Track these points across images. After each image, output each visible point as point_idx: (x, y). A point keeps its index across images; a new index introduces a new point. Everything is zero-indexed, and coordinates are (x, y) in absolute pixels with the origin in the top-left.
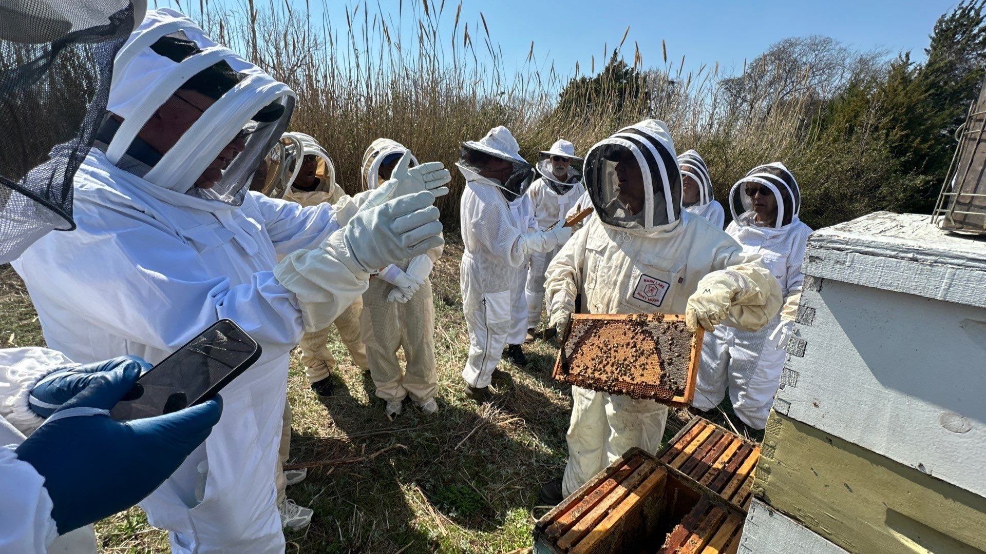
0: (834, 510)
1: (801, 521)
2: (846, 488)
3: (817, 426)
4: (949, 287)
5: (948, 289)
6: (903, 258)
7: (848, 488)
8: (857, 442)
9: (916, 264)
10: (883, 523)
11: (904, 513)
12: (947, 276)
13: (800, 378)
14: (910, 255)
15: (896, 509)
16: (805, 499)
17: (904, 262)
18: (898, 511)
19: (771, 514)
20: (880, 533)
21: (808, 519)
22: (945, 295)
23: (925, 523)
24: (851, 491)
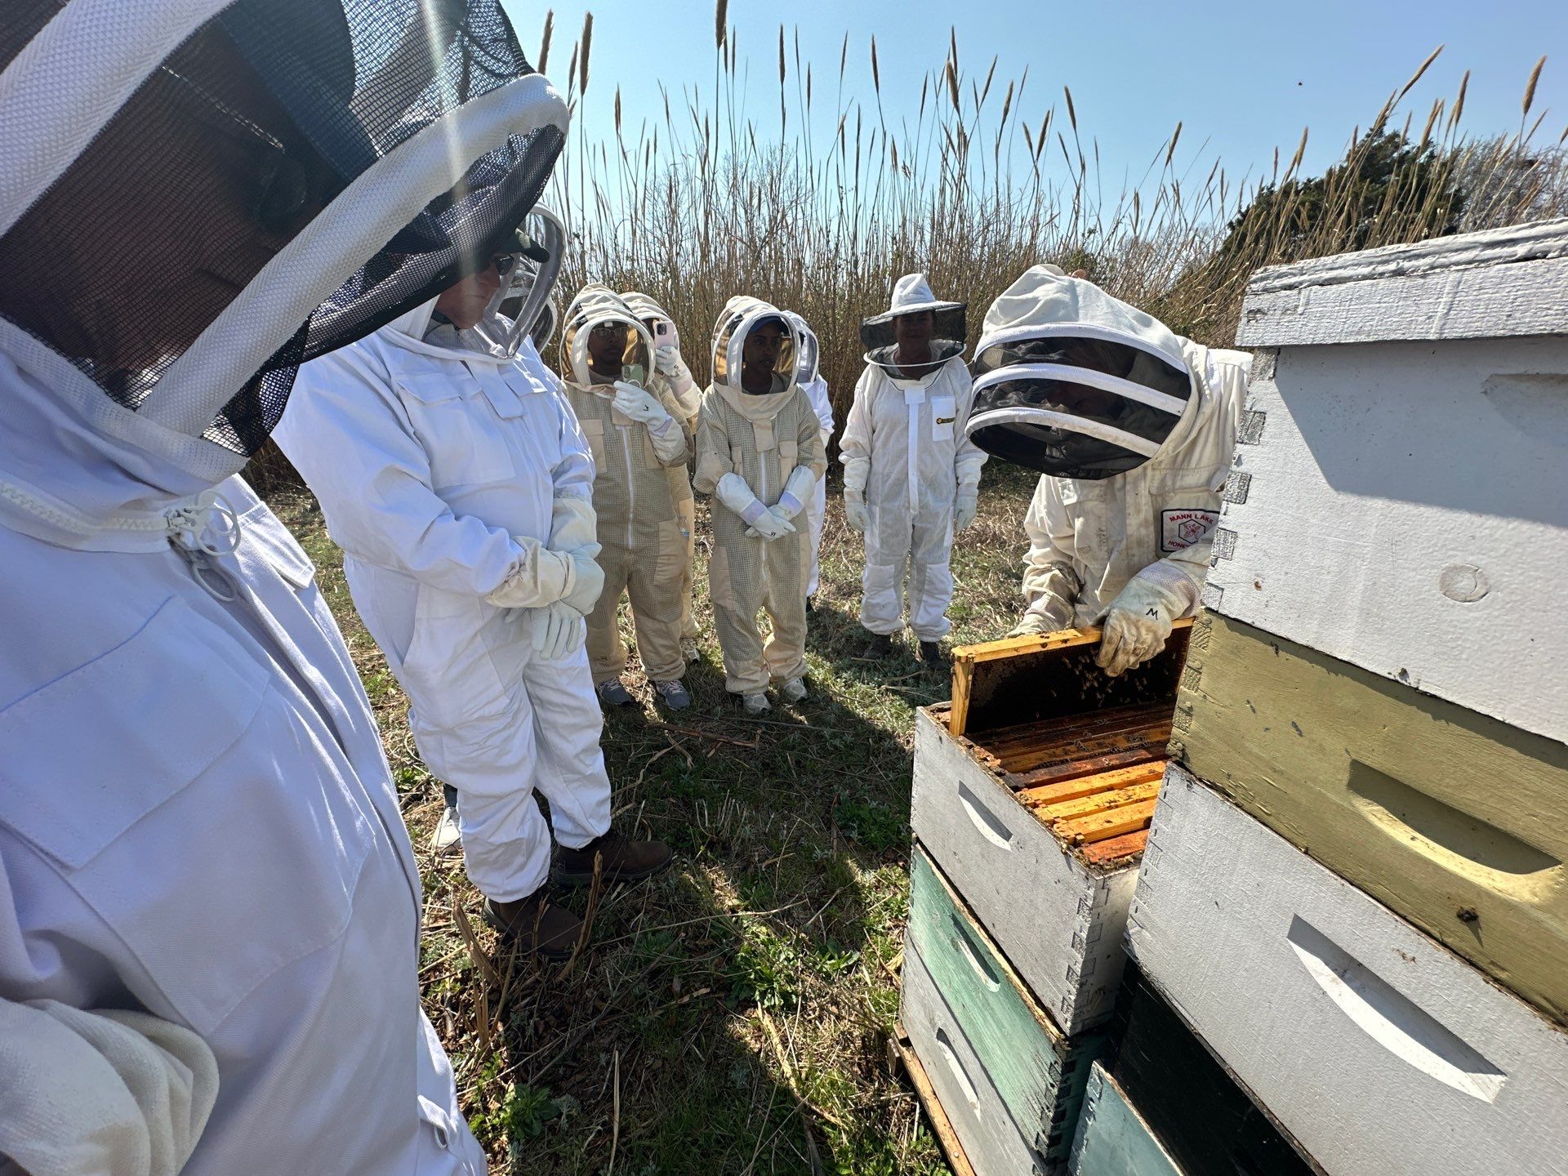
0: (1275, 771)
1: (1229, 795)
2: (1293, 730)
3: (1257, 624)
4: (1450, 310)
5: (1447, 314)
6: (1381, 275)
7: (1298, 730)
8: (1311, 644)
9: (1401, 280)
10: (1345, 788)
11: (1375, 766)
12: (1446, 290)
13: (1239, 542)
14: (1392, 266)
15: (1363, 760)
16: (1237, 756)
17: (1382, 282)
18: (1367, 763)
19: (1190, 784)
20: (1338, 806)
21: (1240, 791)
22: (1441, 329)
23: (1406, 783)
24: (1301, 734)
